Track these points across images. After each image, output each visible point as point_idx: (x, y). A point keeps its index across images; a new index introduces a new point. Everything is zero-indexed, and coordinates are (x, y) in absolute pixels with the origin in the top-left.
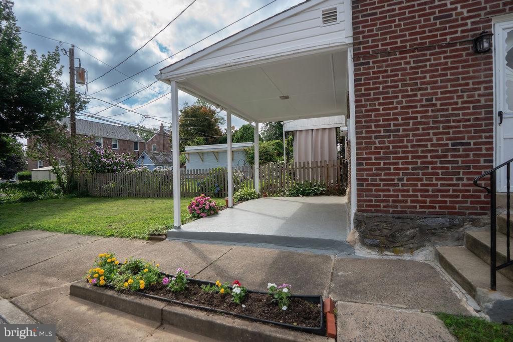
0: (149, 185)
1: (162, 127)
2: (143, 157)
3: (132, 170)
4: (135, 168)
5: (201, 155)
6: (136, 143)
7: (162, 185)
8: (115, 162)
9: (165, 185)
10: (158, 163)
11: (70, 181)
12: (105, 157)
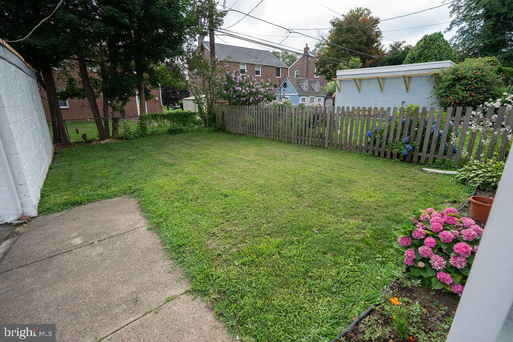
0: (291, 126)
1: (307, 49)
2: (285, 85)
3: (272, 103)
4: (275, 99)
5: (358, 82)
6: (278, 69)
7: (309, 127)
8: (251, 92)
9: (313, 127)
10: (301, 93)
11: (209, 113)
12: (241, 84)
